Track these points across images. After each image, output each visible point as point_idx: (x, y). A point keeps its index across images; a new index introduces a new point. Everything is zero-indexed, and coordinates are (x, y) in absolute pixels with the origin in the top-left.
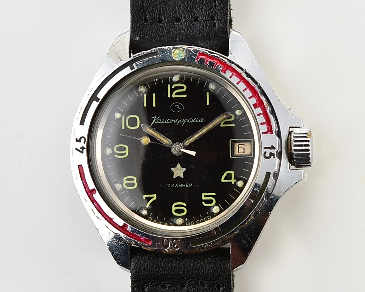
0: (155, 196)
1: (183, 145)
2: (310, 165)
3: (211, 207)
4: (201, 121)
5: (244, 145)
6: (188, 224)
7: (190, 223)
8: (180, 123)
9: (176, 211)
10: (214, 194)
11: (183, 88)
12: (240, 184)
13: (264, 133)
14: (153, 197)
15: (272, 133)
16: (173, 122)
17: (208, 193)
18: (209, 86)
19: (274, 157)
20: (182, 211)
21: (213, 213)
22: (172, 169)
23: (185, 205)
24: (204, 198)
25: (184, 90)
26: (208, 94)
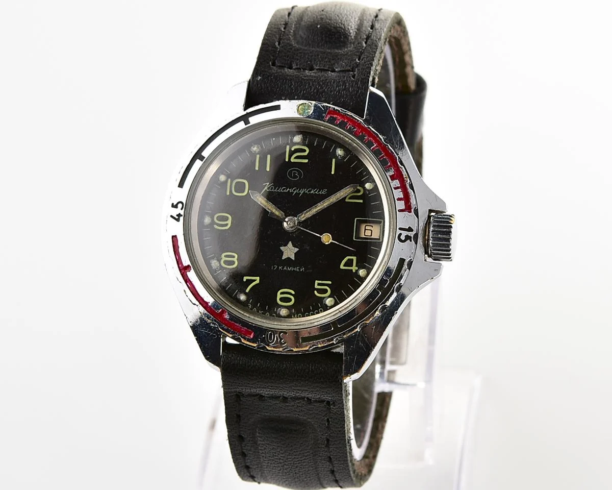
0: (258, 278)
1: (298, 219)
2: (451, 258)
3: (324, 298)
4: (323, 192)
5: (372, 227)
6: (294, 316)
7: (297, 316)
8: (296, 193)
9: (281, 299)
10: (330, 282)
11: (305, 151)
12: (362, 272)
13: (401, 211)
14: (255, 280)
15: (410, 212)
16: (289, 191)
17: (322, 280)
18: (337, 151)
19: (411, 241)
20: (289, 300)
21: (326, 306)
22: (281, 248)
23: (293, 292)
24: (316, 286)
25: (306, 154)
26: (334, 160)
